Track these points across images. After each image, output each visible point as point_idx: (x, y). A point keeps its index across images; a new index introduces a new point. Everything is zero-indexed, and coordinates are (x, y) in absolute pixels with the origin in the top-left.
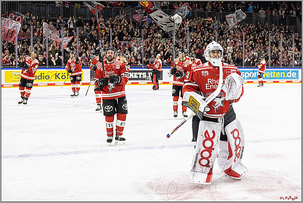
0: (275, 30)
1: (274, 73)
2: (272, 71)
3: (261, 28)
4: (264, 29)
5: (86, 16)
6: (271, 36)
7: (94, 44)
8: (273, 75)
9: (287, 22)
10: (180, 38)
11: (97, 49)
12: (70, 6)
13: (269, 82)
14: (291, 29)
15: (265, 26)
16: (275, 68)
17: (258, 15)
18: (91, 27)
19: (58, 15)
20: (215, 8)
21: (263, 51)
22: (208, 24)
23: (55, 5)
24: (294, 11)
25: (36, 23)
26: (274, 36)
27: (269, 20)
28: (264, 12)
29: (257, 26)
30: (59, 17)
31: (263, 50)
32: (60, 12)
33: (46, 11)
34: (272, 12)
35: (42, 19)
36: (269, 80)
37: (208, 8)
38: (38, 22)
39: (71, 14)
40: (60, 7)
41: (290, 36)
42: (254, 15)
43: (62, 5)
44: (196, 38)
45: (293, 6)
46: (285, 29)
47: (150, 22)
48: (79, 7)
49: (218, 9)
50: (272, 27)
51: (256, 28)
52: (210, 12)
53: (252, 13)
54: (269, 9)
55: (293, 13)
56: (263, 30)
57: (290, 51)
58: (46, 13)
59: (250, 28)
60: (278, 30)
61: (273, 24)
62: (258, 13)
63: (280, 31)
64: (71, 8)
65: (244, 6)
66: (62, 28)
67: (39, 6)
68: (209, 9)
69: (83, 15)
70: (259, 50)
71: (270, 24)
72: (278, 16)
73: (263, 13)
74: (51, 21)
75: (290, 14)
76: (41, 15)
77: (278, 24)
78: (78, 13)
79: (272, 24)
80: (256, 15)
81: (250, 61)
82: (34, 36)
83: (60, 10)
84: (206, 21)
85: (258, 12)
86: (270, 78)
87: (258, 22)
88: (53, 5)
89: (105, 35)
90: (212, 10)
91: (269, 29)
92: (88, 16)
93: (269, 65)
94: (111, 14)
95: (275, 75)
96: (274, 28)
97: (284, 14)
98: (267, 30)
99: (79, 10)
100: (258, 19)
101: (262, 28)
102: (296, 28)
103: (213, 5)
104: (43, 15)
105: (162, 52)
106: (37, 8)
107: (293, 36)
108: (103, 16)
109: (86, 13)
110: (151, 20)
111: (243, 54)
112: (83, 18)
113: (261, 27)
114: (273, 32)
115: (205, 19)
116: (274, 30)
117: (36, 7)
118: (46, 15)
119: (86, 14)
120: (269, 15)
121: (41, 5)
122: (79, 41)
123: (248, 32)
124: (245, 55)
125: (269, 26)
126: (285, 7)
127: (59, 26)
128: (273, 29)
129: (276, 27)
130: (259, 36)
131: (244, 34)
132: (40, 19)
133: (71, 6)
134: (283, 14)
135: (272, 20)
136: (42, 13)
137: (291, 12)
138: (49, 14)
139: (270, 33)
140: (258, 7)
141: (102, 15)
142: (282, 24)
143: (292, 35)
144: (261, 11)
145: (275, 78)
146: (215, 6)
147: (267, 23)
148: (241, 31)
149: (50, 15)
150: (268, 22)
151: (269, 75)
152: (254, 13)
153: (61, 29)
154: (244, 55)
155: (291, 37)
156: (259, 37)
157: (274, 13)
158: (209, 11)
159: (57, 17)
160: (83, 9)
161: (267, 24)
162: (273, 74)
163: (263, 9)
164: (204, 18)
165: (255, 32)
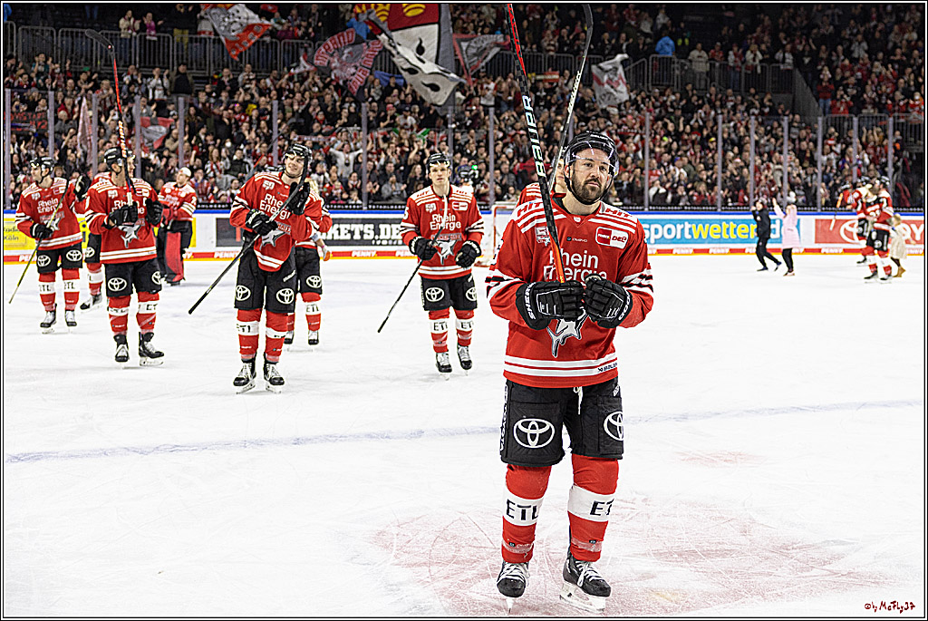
0: (734, 108)
1: (733, 225)
2: (727, 221)
3: (698, 101)
4: (704, 103)
5: (205, 65)
6: (724, 122)
7: (228, 144)
8: (728, 233)
9: (769, 85)
10: (468, 129)
11: (235, 158)
12: (159, 37)
13: (719, 251)
14: (779, 104)
15: (708, 95)
16: (735, 211)
17: (688, 64)
18: (219, 95)
19: (125, 62)
20: (567, 45)
21: (702, 166)
22: (546, 90)
23: (116, 35)
24: (787, 55)
25: (65, 82)
26: (732, 124)
27: (717, 78)
28: (705, 55)
29: (684, 94)
30: (128, 67)
31: (700, 162)
32: (131, 53)
33: (92, 51)
34: (726, 56)
35: (81, 73)
36: (718, 245)
37: (549, 45)
38: (70, 81)
39: (164, 58)
40: (130, 40)
41: (776, 124)
42: (676, 65)
43: (138, 32)
44: (513, 128)
45: (785, 39)
46: (763, 105)
47: (386, 84)
48: (186, 40)
49: (576, 48)
50: (727, 97)
51: (681, 100)
52: (552, 56)
53: (671, 58)
54: (717, 48)
55: (784, 58)
56: (700, 107)
57: (778, 164)
58: (92, 55)
59: (665, 102)
60: (742, 108)
61: (730, 91)
62: (686, 58)
63: (747, 110)
64: (164, 41)
65: (648, 40)
66: (137, 97)
67: (72, 37)
68: (552, 48)
69: (196, 61)
70: (690, 162)
71: (720, 90)
72: (743, 67)
73: (700, 59)
74: (106, 78)
75: (778, 62)
76: (77, 60)
77: (743, 89)
78: (182, 56)
79: (727, 88)
80: (683, 65)
81: (666, 194)
82: (56, 119)
83: (130, 47)
84: (541, 80)
85: (688, 55)
86: (721, 241)
87: (687, 84)
88: (112, 34)
89: (259, 120)
90: (560, 50)
91: (718, 103)
92: (212, 65)
93: (719, 204)
94: (276, 59)
95: (735, 233)
96: (732, 101)
97: (761, 61)
98: (713, 107)
99: (185, 47)
100: (688, 77)
101: (700, 102)
102: (794, 100)
103: (563, 37)
104: (83, 60)
105: (419, 166)
106: (67, 42)
107: (785, 124)
108: (253, 67)
109: (205, 57)
110: (387, 79)
111: (646, 172)
112: (197, 69)
113: (695, 98)
114: (729, 112)
115: (539, 77)
116: (732, 106)
117: (65, 38)
118: (92, 60)
119: (206, 61)
120: (717, 64)
121: (77, 33)
122: (185, 135)
123: (660, 112)
124: (651, 174)
125: (720, 96)
126: (763, 42)
127: (130, 93)
128: (730, 105)
129: (739, 98)
130: (692, 123)
131: (649, 117)
132: (75, 72)
133: (164, 37)
134: (757, 62)
135: (725, 78)
136: (82, 56)
137: (779, 55)
138: (101, 57)
139: (722, 113)
140: (687, 41)
141: (249, 63)
142: (753, 91)
143: (783, 120)
144: (695, 53)
145: (734, 241)
146: (568, 36)
147: (714, 86)
148: (638, 109)
149: (103, 61)
150: (716, 84)
151: (718, 231)
152: (676, 60)
153: (133, 101)
154: (647, 177)
155: (780, 125)
156: (691, 127)
157: (731, 57)
158: (551, 53)
159: (123, 66)
160: (196, 47)
161: (713, 89)
162: (728, 229)
163: (703, 49)
164: (537, 74)
165: (679, 113)
